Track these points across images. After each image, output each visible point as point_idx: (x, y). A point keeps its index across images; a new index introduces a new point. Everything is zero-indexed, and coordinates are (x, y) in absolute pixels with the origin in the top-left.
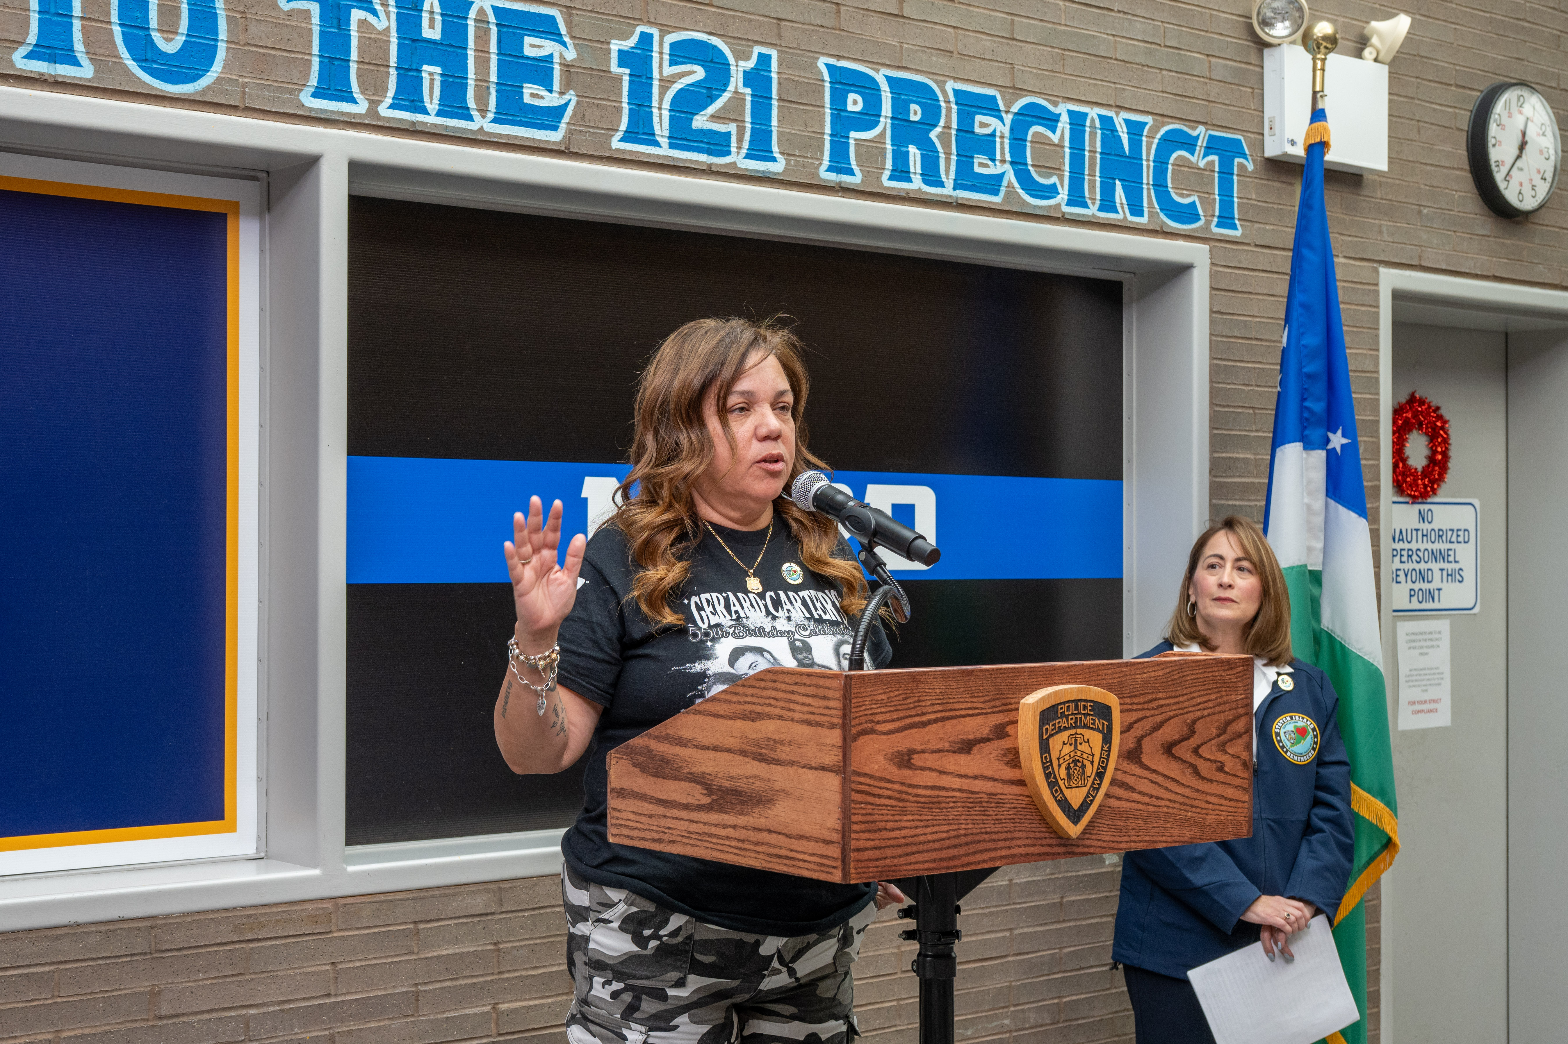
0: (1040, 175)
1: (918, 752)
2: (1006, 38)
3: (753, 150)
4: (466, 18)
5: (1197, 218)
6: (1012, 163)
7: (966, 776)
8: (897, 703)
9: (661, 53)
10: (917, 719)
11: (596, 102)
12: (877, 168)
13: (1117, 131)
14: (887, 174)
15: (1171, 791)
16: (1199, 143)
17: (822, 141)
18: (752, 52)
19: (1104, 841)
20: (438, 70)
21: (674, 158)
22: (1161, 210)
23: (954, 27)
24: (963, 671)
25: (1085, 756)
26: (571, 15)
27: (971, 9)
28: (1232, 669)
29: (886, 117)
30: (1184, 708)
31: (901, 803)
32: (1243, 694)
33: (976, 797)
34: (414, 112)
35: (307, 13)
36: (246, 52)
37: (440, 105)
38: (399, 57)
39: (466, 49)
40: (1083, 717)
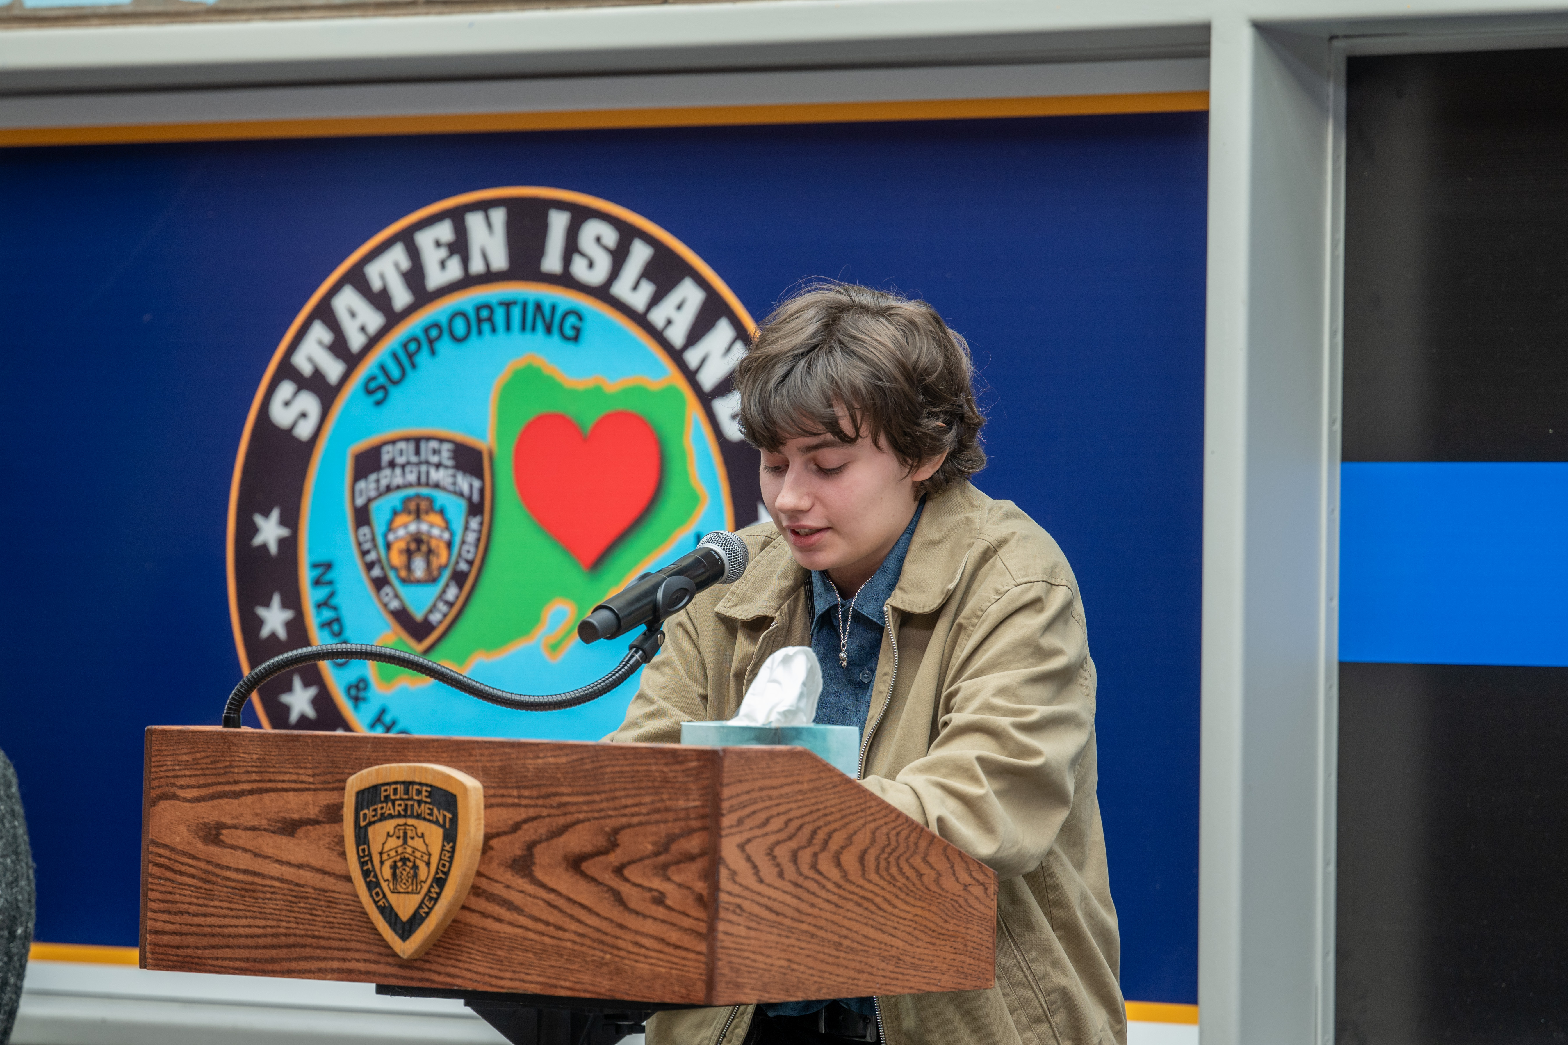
1: (229, 827)
7: (289, 864)
8: (204, 766)
10: (227, 788)
15: (579, 921)
19: (476, 973)
24: (287, 736)
25: (418, 854)
28: (679, 763)
30: (601, 810)
31: (207, 886)
32: (698, 800)
33: (302, 892)
40: (416, 805)
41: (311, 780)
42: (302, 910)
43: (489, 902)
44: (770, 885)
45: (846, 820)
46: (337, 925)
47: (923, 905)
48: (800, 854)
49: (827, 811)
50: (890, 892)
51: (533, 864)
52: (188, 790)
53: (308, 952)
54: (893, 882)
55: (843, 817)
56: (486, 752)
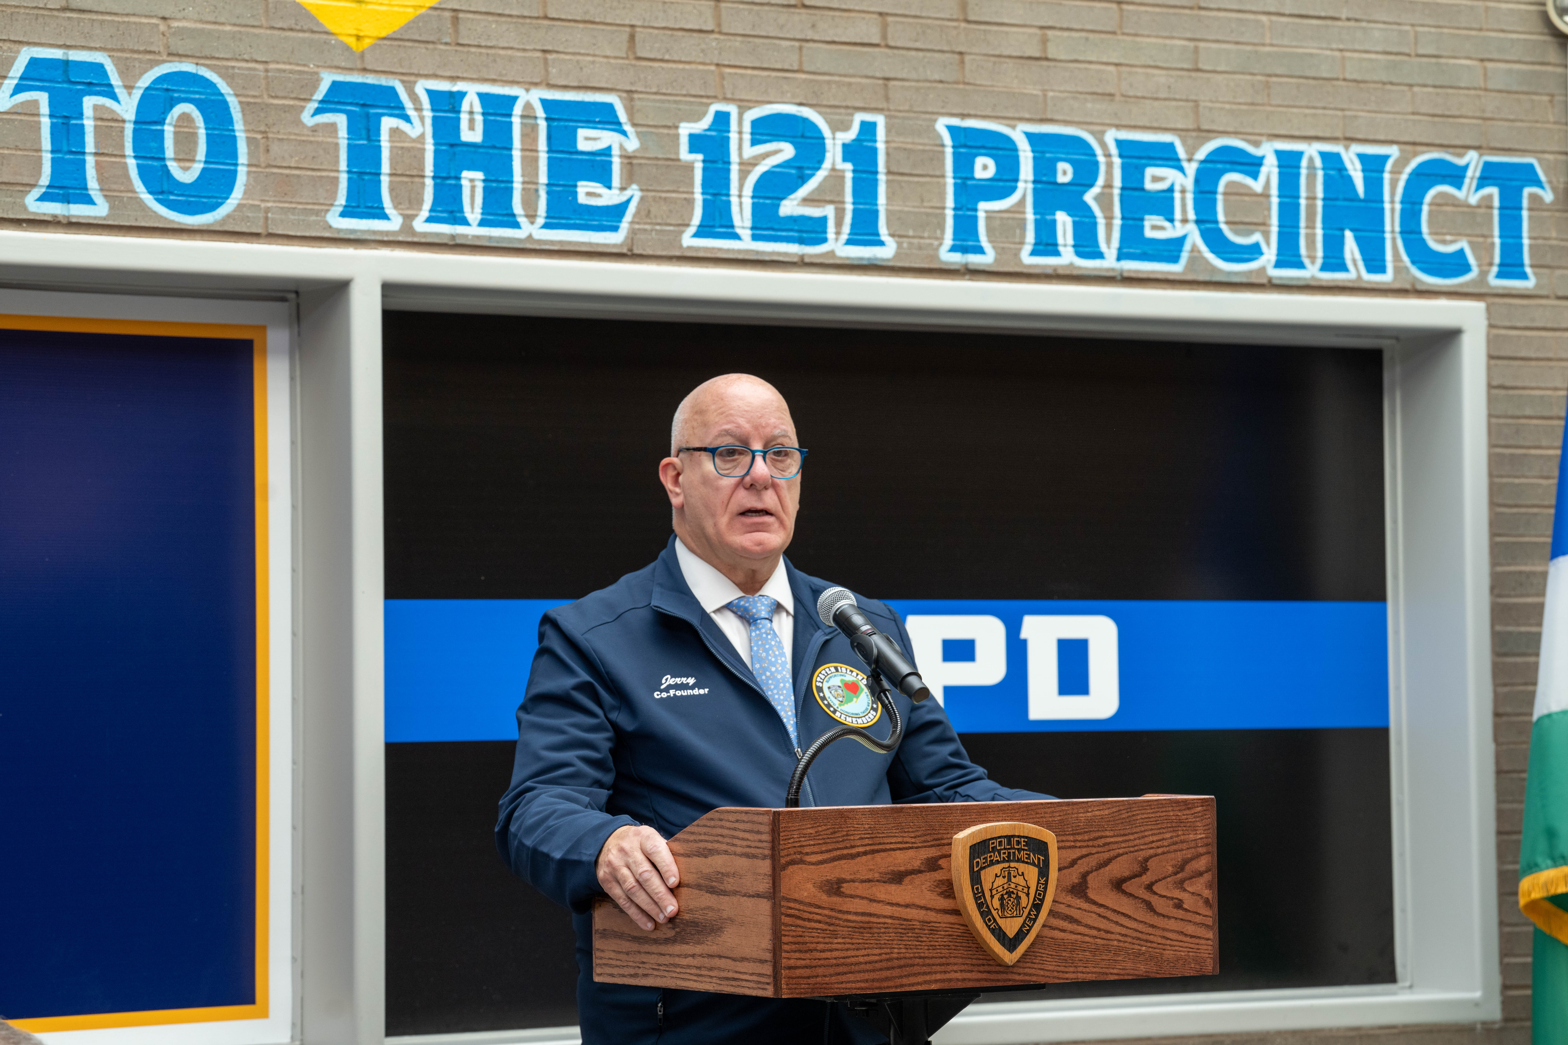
0: (1237, 233)
1: (848, 882)
2: (1188, 70)
3: (856, 234)
4: (510, 115)
5: (1467, 269)
6: (1198, 222)
7: (898, 906)
9: (740, 133)
10: (843, 853)
11: (664, 195)
12: (1015, 243)
13: (1346, 169)
14: (1027, 248)
15: (1121, 926)
16: (1469, 173)
17: (943, 217)
18: (852, 121)
20: (479, 175)
21: (757, 252)
22: (1413, 262)
23: (1117, 65)
25: (1020, 888)
26: (632, 99)
27: (1139, 39)
29: (1026, 182)
30: (1135, 846)
31: (831, 928)
33: (910, 925)
34: (453, 224)
35: (332, 128)
36: (267, 175)
37: (482, 214)
38: (436, 165)
39: (510, 149)
40: (1017, 852)
42: (910, 939)
43: (1055, 918)
46: (938, 947)
51: (1087, 888)
52: (812, 856)
53: (916, 969)
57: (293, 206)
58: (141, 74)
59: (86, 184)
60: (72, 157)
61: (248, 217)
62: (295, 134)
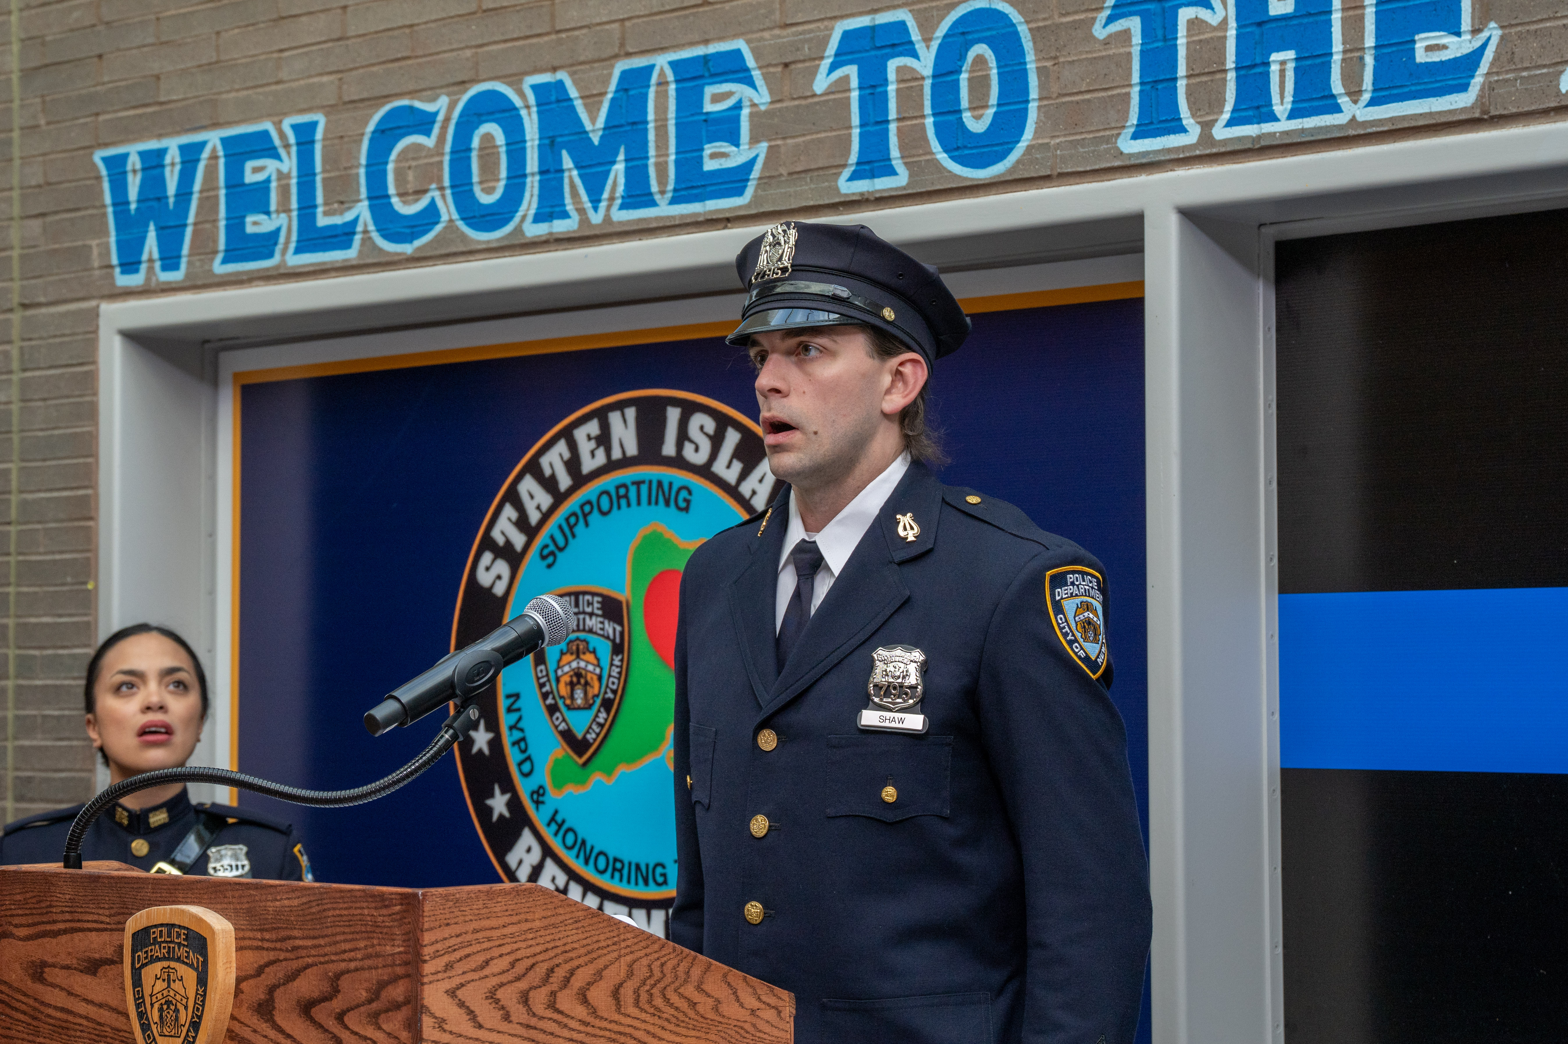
1: (50, 966)
11: (1533, 27)
20: (1291, 54)
25: (178, 998)
30: (326, 955)
32: (402, 946)
34: (1259, 123)
35: (1126, 34)
36: (1058, 106)
37: (1293, 102)
38: (1238, 54)
39: (1330, 12)
40: (176, 948)
41: (108, 920)
44: (490, 1030)
45: (594, 955)
47: (698, 1034)
48: (531, 994)
49: (567, 948)
50: (653, 1024)
52: (21, 929)
54: (659, 1014)
55: (589, 952)
56: (237, 894)
57: (1083, 136)
58: (939, 23)
59: (889, 154)
60: (878, 128)
61: (1037, 158)
62: (1087, 52)
